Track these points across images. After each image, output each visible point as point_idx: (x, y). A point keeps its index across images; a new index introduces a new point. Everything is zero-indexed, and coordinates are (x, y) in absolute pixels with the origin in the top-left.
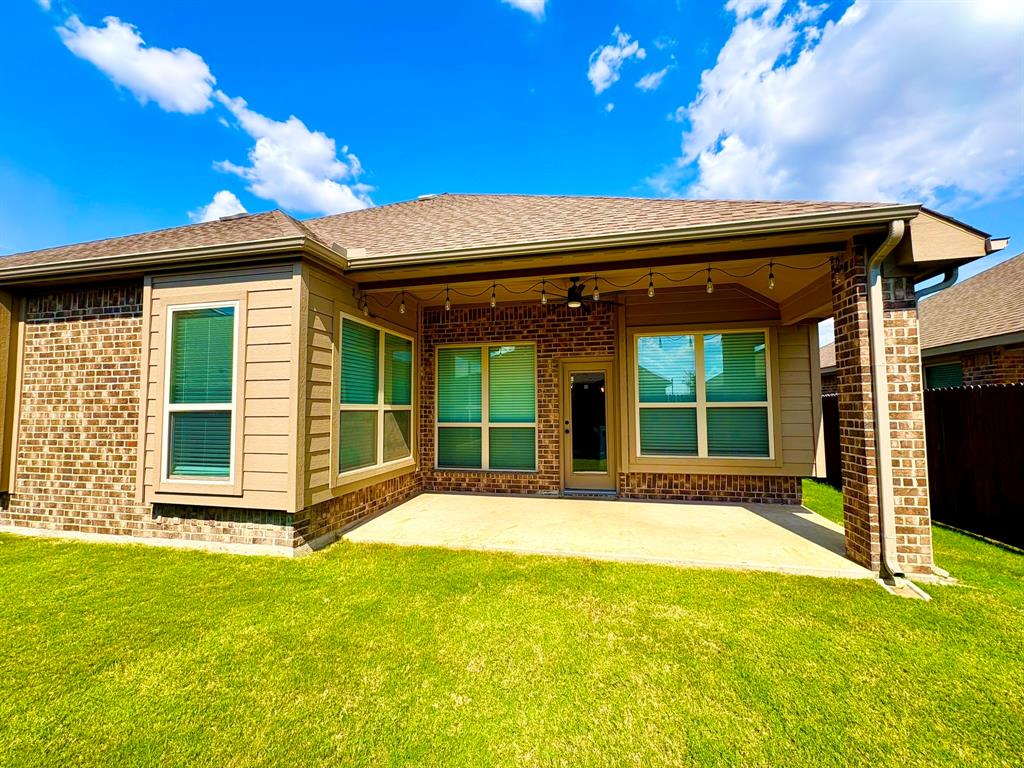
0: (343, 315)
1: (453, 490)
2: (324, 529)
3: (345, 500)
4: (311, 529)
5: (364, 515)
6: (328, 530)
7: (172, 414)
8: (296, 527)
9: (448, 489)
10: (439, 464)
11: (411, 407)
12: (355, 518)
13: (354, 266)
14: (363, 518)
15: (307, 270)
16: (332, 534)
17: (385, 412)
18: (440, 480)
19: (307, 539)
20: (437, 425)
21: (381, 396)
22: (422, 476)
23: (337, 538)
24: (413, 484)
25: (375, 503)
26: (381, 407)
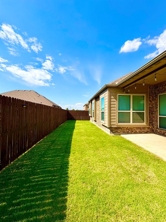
0: (118, 94)
2: (117, 132)
3: (123, 129)
4: (114, 132)
5: (129, 133)
6: (118, 133)
8: (110, 130)
10: (160, 127)
11: (145, 112)
12: (126, 133)
15: (109, 89)
16: (119, 134)
17: (133, 112)
18: (159, 131)
19: (113, 133)
20: (159, 116)
21: (131, 109)
22: (154, 129)
23: (120, 135)
24: (149, 130)
25: (133, 131)
26: (131, 111)
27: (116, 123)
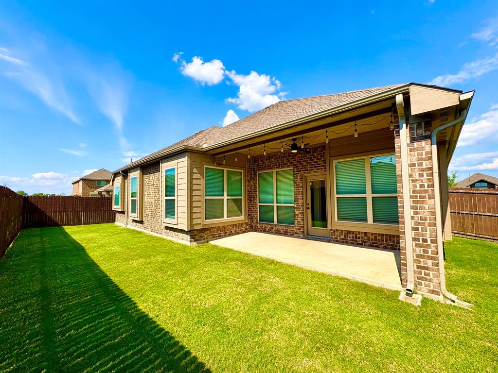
0: (205, 166)
1: (264, 231)
2: (202, 238)
3: (212, 230)
4: (197, 238)
5: (220, 236)
6: (204, 239)
7: (166, 200)
8: (191, 236)
9: (262, 231)
10: (260, 221)
11: (242, 197)
12: (217, 237)
13: (205, 150)
14: (220, 237)
15: (189, 154)
16: (206, 241)
17: (227, 199)
18: (259, 227)
19: (195, 241)
20: (259, 204)
21: (225, 193)
22: (253, 225)
23: (208, 242)
24: (247, 227)
25: (226, 233)
26: (225, 197)
27: (201, 221)
